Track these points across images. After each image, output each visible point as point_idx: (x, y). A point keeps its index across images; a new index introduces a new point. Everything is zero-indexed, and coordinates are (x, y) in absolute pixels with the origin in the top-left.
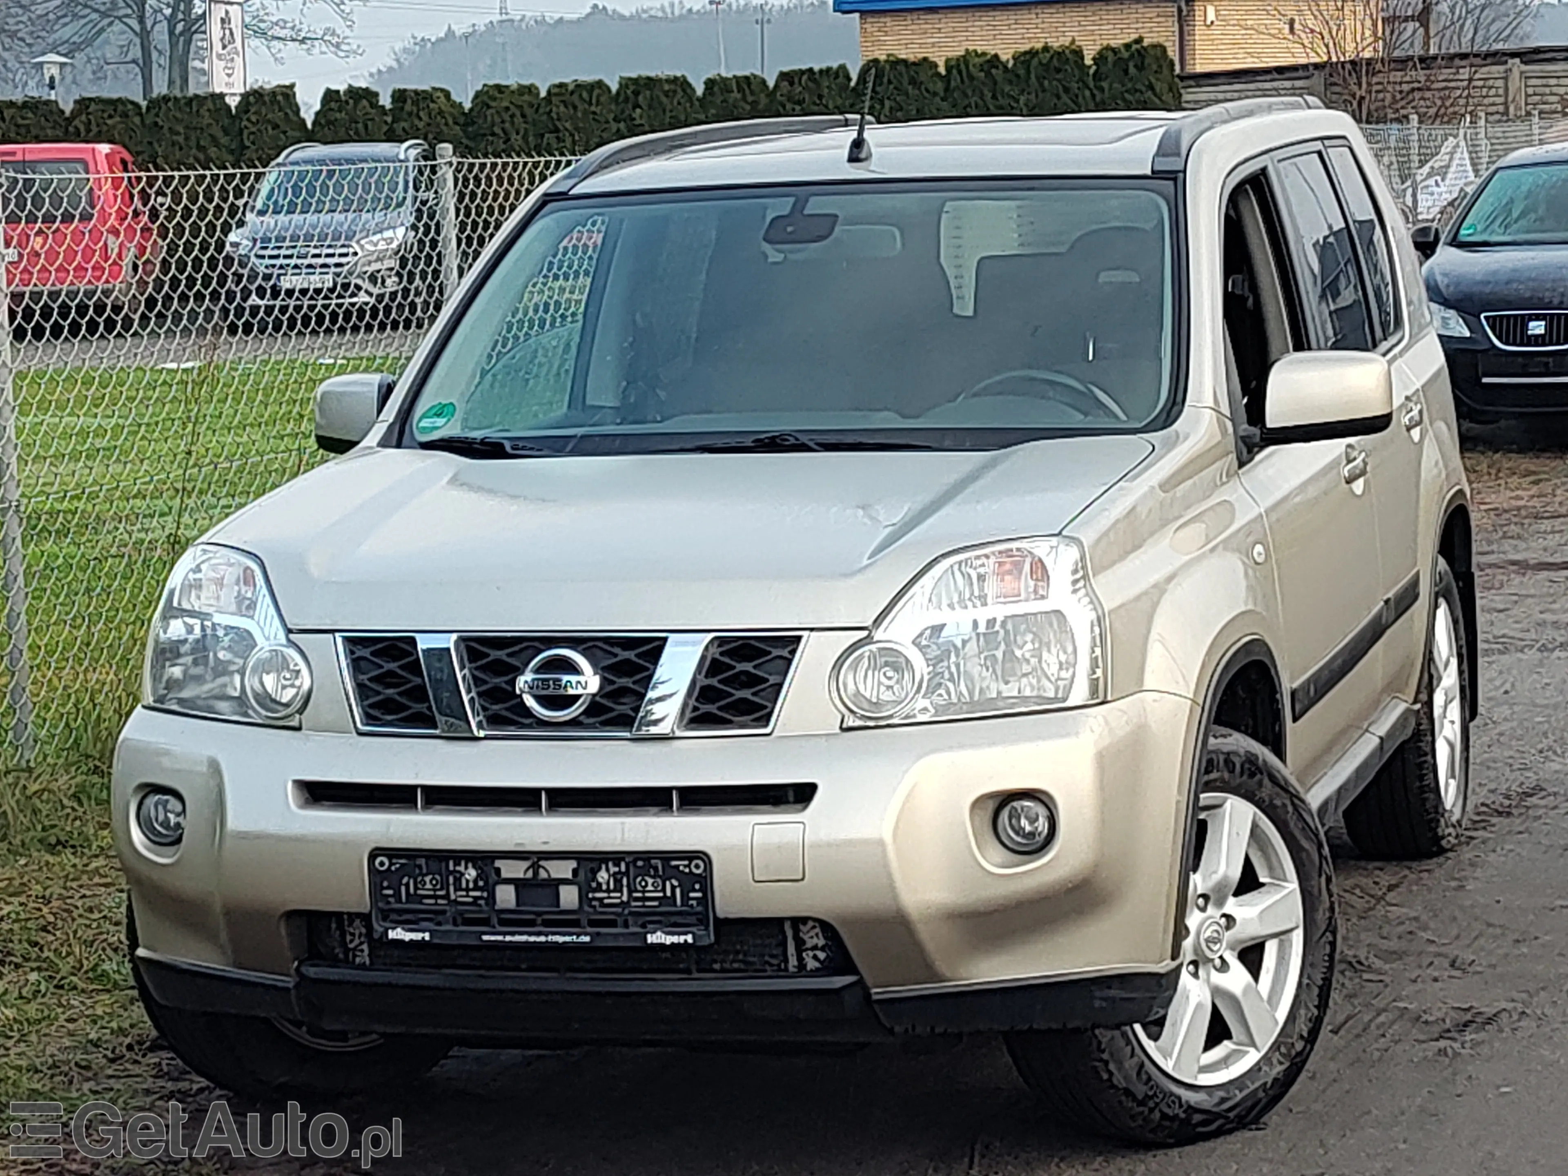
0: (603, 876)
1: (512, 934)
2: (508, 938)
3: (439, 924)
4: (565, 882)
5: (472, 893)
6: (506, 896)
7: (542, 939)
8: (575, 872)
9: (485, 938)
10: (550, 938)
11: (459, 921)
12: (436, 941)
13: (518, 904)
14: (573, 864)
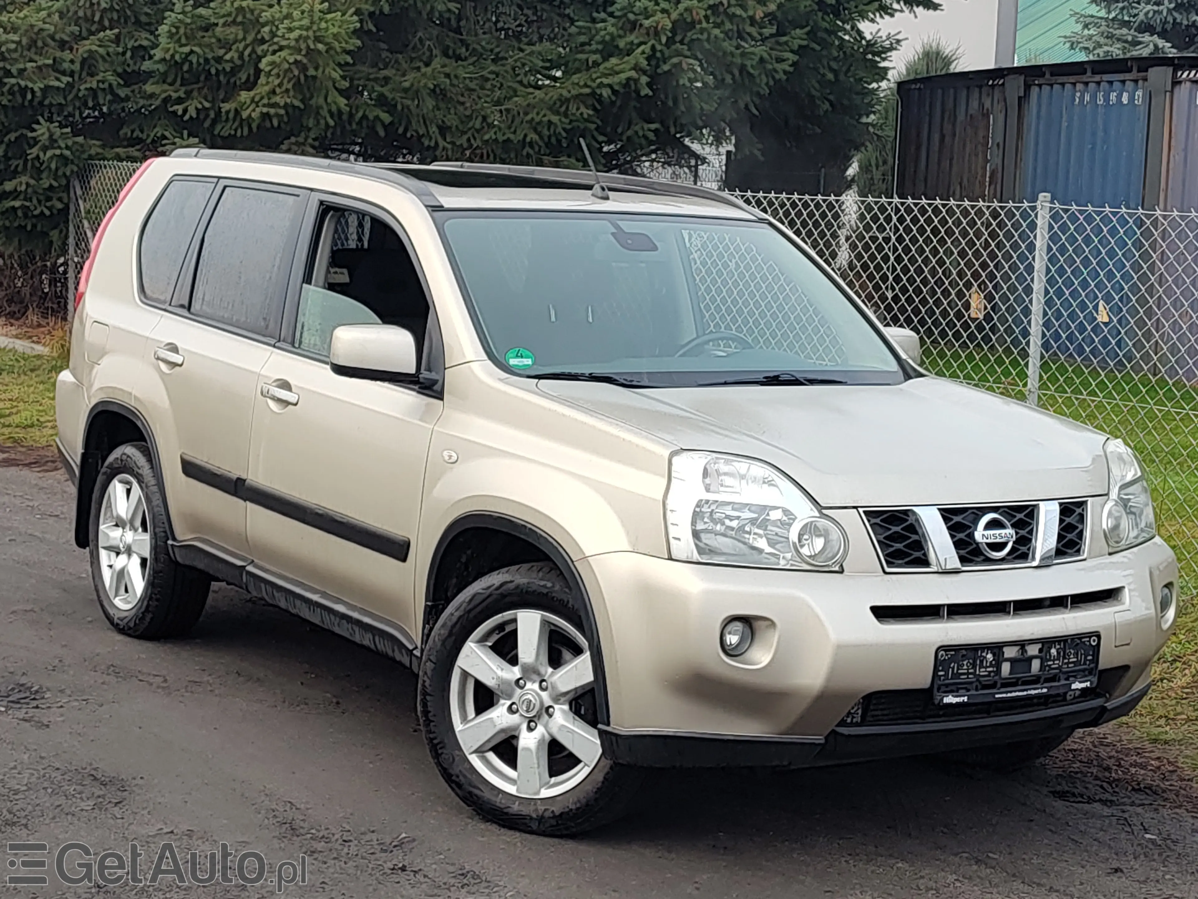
0: (1053, 651)
1: (1011, 692)
2: (1009, 695)
3: (968, 690)
4: (1035, 657)
5: (988, 669)
6: (1006, 668)
7: (1025, 693)
8: (1041, 651)
9: (997, 696)
10: (1029, 692)
11: (979, 687)
12: (971, 701)
13: (1010, 674)
14: (1039, 646)
